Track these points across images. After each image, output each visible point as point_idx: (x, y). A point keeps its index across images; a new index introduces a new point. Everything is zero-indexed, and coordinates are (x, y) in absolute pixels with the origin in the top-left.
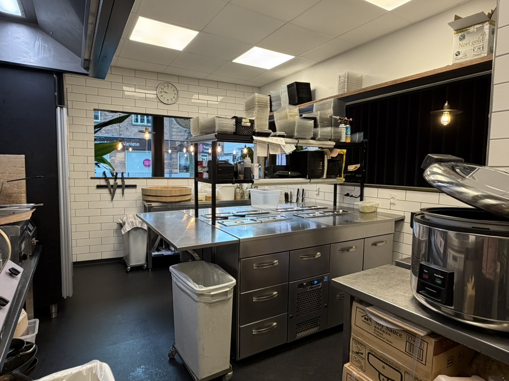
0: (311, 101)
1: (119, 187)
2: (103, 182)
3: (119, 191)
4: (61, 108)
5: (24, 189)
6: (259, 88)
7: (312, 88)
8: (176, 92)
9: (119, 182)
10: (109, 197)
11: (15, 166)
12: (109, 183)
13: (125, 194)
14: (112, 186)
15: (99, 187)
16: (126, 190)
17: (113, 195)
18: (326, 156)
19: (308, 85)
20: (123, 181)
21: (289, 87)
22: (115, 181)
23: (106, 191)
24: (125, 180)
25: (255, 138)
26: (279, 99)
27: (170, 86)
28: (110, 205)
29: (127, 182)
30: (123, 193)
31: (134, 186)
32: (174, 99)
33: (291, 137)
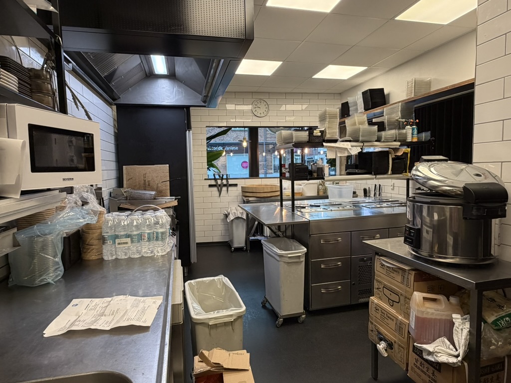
0: (385, 104)
1: (225, 185)
2: (213, 182)
3: (224, 189)
4: (189, 131)
5: (169, 187)
6: (340, 94)
7: (386, 92)
8: (267, 106)
9: (225, 182)
10: (217, 193)
11: (163, 172)
12: (217, 183)
13: (229, 191)
14: (220, 185)
15: (210, 186)
16: (230, 188)
17: (220, 192)
18: (390, 155)
19: (382, 90)
20: (227, 181)
21: (364, 94)
22: (222, 181)
23: (215, 189)
24: (229, 180)
25: (324, 144)
26: (356, 104)
27: (262, 101)
28: (218, 200)
29: (231, 182)
30: (227, 191)
31: (236, 185)
32: (265, 112)
33: (357, 141)
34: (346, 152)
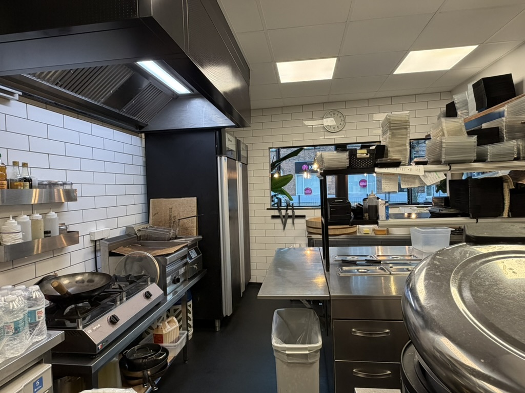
0: (515, 96)
1: (290, 217)
2: (276, 213)
3: (289, 221)
4: (221, 156)
7: (515, 80)
8: (342, 118)
9: (290, 212)
10: (281, 226)
12: (281, 213)
13: (295, 224)
14: (284, 216)
15: (273, 217)
16: (296, 220)
17: (284, 224)
19: (509, 77)
20: (293, 212)
21: (475, 86)
22: (287, 211)
23: (279, 221)
24: (295, 211)
25: (377, 170)
27: (336, 113)
28: (281, 233)
29: (297, 212)
30: (293, 223)
31: (303, 217)
32: (340, 126)
34: (417, 181)
